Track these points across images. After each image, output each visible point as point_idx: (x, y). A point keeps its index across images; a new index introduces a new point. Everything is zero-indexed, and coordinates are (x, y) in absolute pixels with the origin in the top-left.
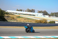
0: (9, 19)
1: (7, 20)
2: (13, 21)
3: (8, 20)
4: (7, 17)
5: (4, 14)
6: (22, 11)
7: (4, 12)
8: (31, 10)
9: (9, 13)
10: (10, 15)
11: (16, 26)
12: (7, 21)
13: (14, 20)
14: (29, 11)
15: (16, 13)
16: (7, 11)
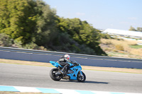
0: (110, 51)
1: (106, 52)
2: (119, 55)
3: (109, 53)
4: (107, 44)
5: (99, 38)
7: (100, 34)
9: (110, 36)
10: (112, 41)
11: (128, 68)
12: (106, 55)
15: (129, 37)
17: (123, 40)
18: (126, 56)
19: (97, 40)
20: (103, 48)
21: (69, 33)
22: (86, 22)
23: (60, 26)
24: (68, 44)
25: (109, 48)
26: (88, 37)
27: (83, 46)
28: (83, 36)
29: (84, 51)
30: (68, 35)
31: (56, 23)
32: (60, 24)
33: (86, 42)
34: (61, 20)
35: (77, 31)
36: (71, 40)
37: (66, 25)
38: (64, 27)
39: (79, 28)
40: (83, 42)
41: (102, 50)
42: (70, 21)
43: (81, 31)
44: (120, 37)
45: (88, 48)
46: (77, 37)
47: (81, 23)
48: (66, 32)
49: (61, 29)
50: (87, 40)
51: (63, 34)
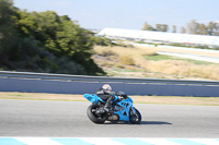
0: (111, 66)
1: (104, 69)
2: (127, 74)
3: (109, 71)
4: (105, 55)
5: (92, 45)
6: (164, 29)
7: (92, 37)
8: (207, 24)
9: (110, 41)
10: (115, 49)
12: (105, 74)
13: (134, 71)
14: (200, 29)
15: (142, 42)
16: (101, 33)
17: (132, 46)
18: (138, 75)
19: (87, 48)
20: (99, 61)
21: (37, 39)
22: (67, 18)
23: (20, 25)
24: (37, 58)
25: (110, 62)
26: (71, 43)
27: (63, 59)
28: (62, 43)
29: (65, 68)
30: (36, 42)
31: (14, 21)
32: (21, 21)
33: (68, 52)
34: (23, 15)
35: (51, 33)
36: (41, 49)
37: (31, 23)
38: (28, 28)
39: (55, 28)
40: (63, 53)
41: (96, 65)
42: (38, 16)
43: (59, 34)
44: (126, 43)
45: (72, 63)
46: (52, 45)
47: (58, 19)
48: (32, 37)
49: (23, 32)
50: (71, 50)
51: (26, 40)
